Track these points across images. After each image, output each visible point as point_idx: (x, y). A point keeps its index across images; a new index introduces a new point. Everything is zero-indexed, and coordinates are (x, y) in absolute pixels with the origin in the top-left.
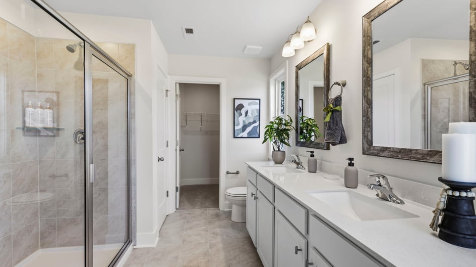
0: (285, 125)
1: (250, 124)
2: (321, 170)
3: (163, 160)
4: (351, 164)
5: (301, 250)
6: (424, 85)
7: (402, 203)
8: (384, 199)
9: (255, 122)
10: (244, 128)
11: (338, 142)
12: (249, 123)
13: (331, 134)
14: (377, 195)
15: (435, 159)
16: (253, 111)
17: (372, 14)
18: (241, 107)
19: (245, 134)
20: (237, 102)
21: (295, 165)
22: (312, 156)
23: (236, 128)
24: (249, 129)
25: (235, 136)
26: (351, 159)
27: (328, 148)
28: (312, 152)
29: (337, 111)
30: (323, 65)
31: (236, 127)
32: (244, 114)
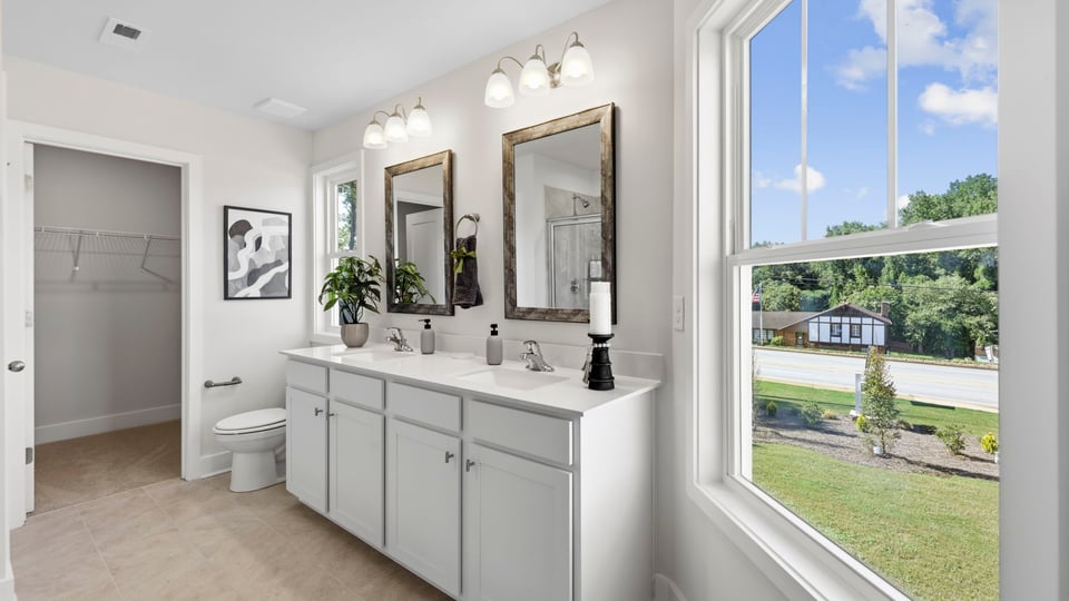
0: (370, 273)
1: (266, 268)
2: (441, 350)
3: (21, 369)
4: (494, 333)
5: (452, 456)
6: (547, 221)
7: (552, 370)
8: (536, 369)
9: (278, 263)
10: (252, 277)
11: (473, 303)
12: (264, 266)
13: (463, 292)
14: (528, 367)
15: (579, 318)
16: (273, 239)
17: (514, 137)
18: (243, 227)
19: (254, 290)
20: (234, 217)
21: (394, 346)
22: (428, 327)
23: (232, 276)
24: (263, 280)
25: (230, 296)
26: (494, 326)
27: (453, 314)
28: (427, 321)
29: (470, 257)
30: (442, 182)
31: (229, 274)
32: (251, 244)
